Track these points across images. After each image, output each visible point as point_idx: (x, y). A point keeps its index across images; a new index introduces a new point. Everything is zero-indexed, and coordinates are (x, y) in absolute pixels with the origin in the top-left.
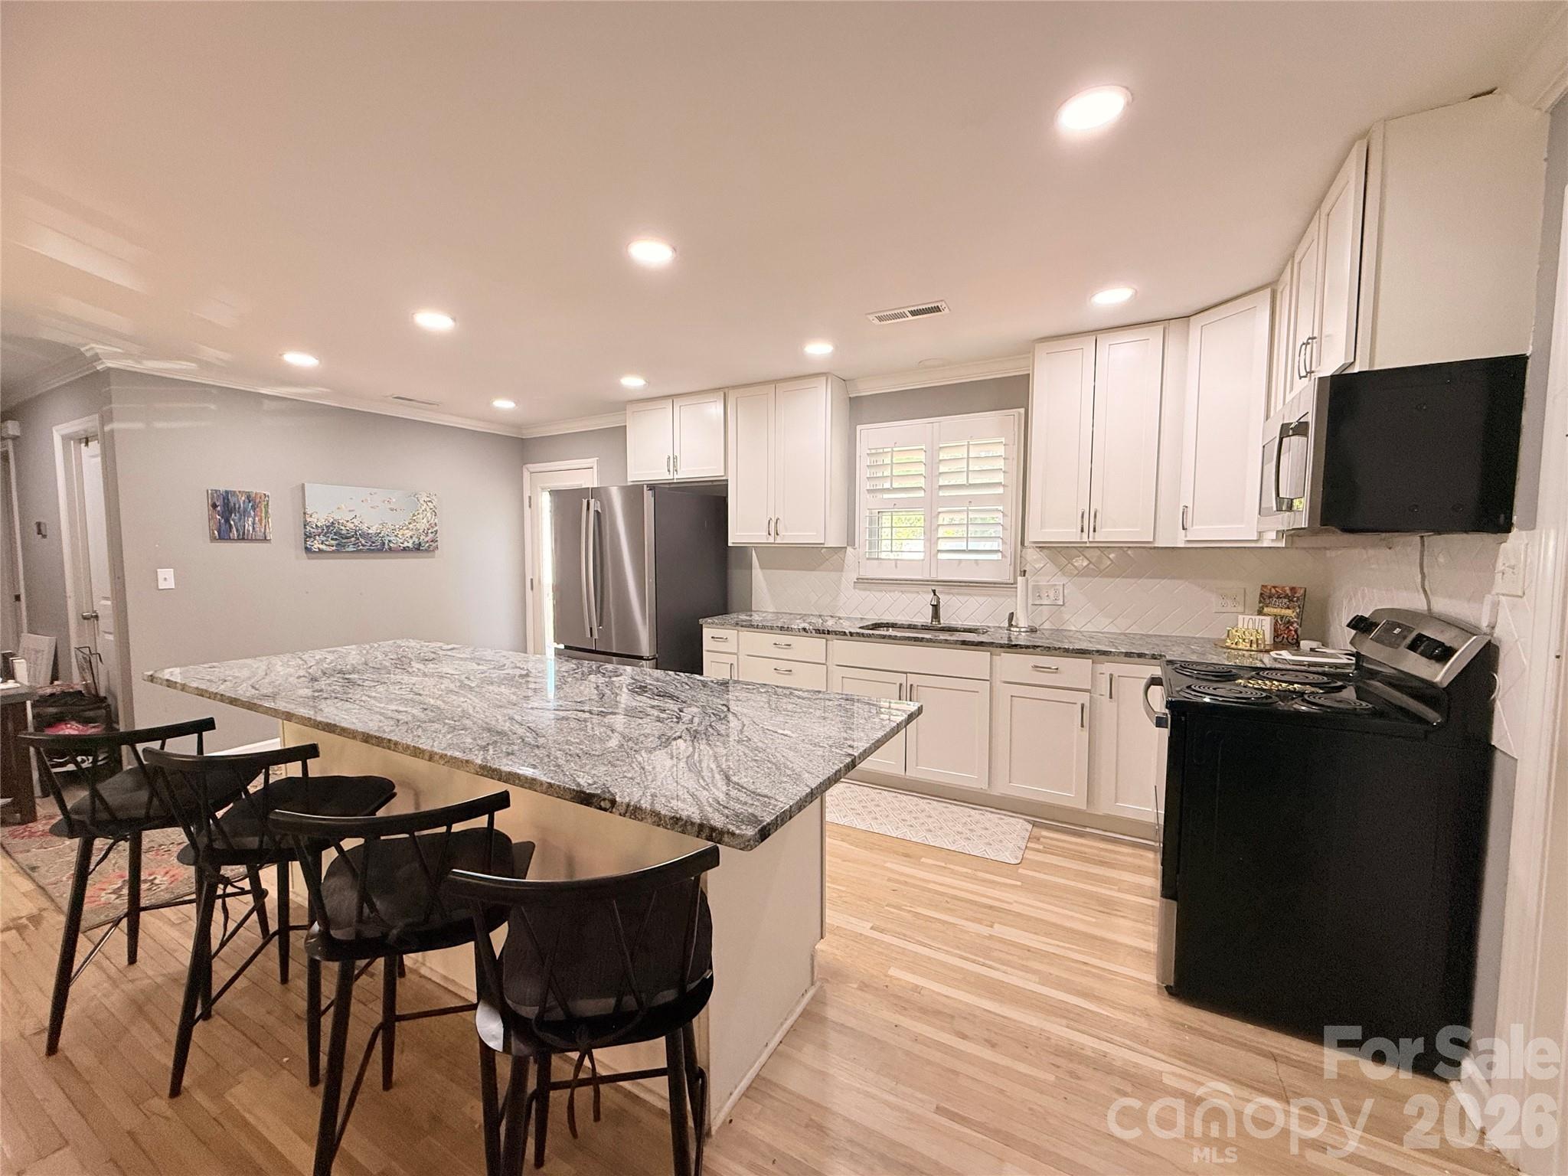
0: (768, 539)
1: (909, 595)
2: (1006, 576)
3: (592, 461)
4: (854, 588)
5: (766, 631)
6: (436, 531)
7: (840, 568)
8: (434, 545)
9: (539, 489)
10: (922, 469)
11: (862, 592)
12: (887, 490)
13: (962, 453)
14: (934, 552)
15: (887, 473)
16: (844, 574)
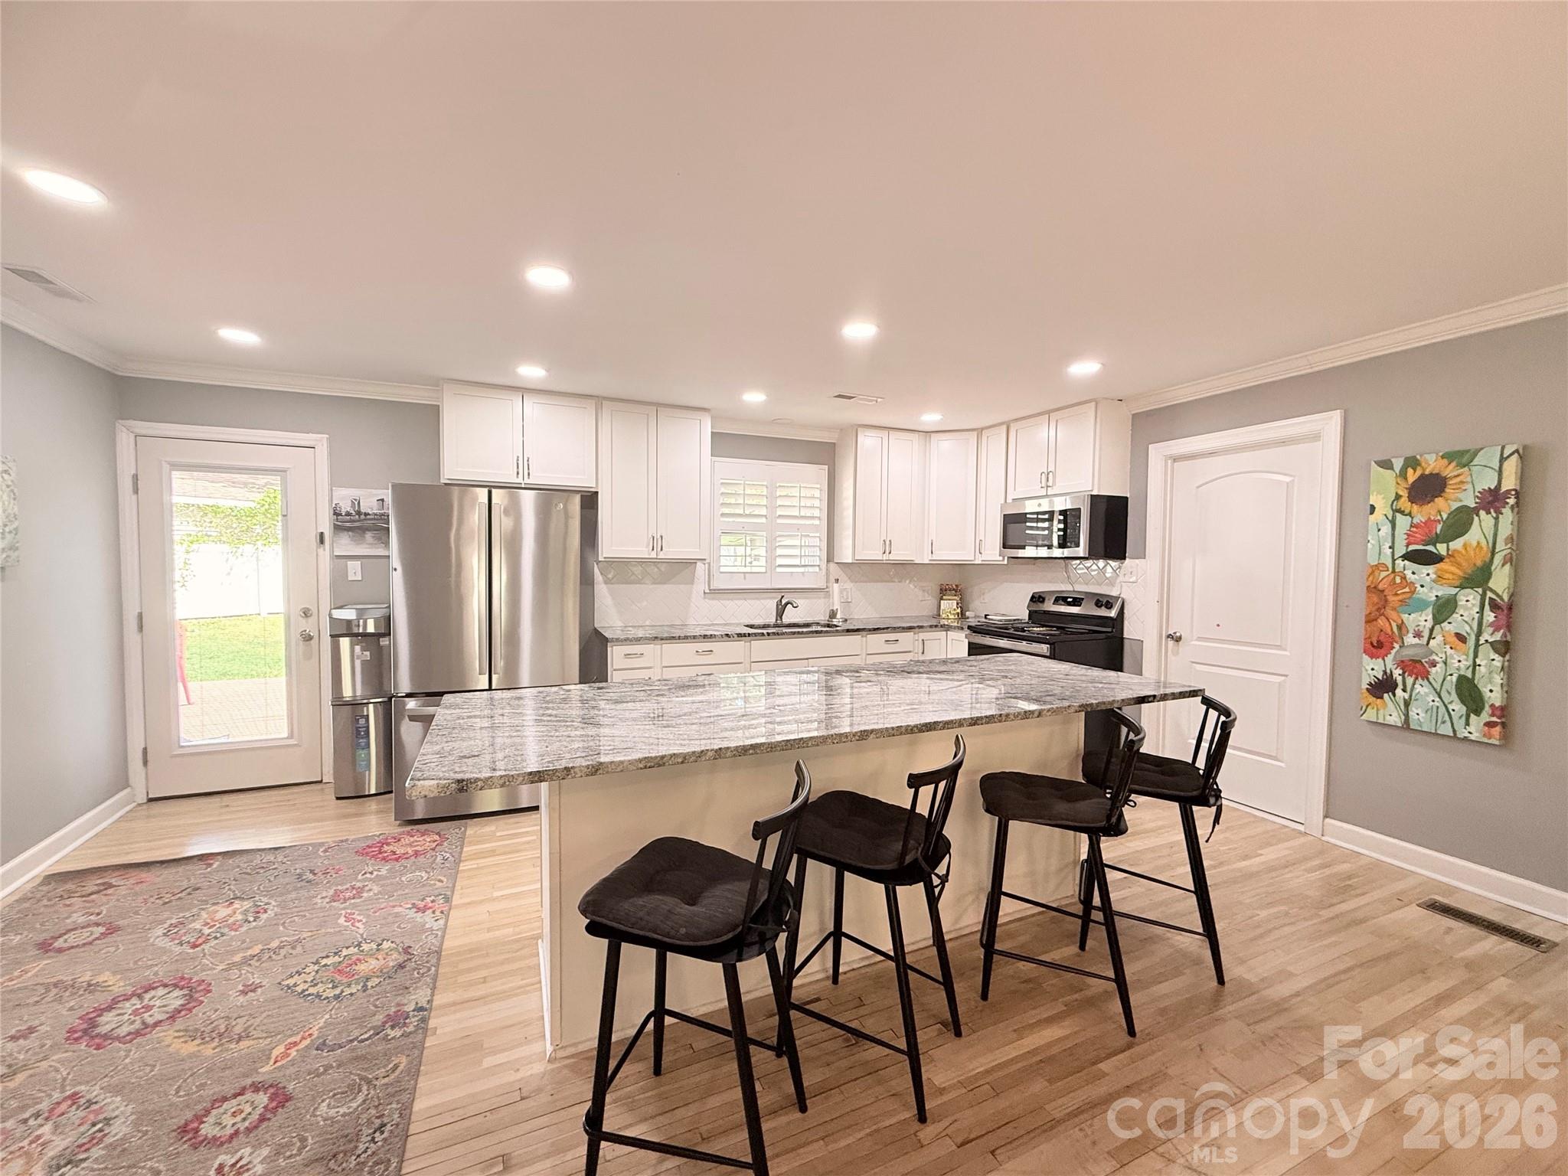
0: (650, 554)
1: (737, 602)
2: (822, 584)
3: (321, 441)
4: (705, 598)
5: (689, 640)
6: (16, 529)
7: (691, 581)
8: (14, 555)
9: (166, 467)
10: (764, 502)
11: (710, 602)
12: (740, 515)
13: (795, 492)
14: (773, 567)
15: (741, 501)
16: (694, 586)
